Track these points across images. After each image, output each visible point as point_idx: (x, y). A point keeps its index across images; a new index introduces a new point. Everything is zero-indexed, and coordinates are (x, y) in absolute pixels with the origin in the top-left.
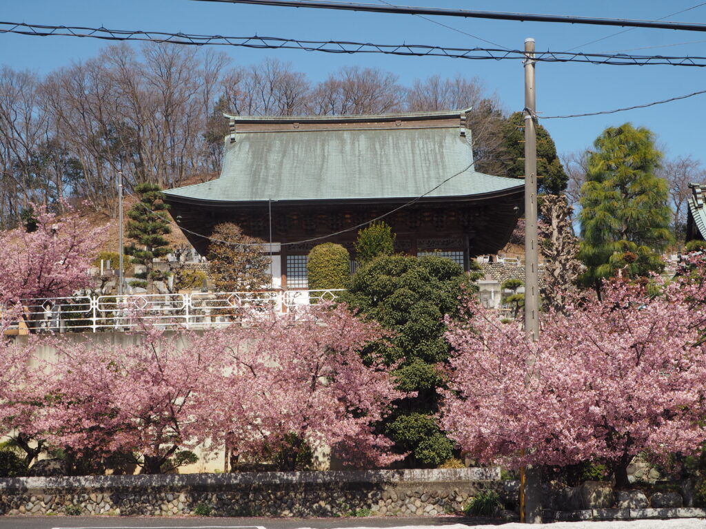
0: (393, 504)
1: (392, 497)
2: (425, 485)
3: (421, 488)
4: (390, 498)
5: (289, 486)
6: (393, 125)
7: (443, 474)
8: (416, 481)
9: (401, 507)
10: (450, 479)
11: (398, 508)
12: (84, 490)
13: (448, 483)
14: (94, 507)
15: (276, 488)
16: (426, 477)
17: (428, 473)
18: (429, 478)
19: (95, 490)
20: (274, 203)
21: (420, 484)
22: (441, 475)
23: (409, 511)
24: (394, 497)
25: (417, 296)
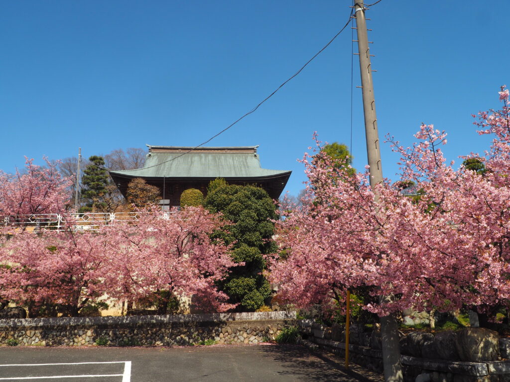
0: (229, 336)
1: (228, 331)
2: (249, 323)
3: (247, 325)
4: (227, 332)
5: (161, 324)
6: (224, 151)
7: (260, 315)
8: (244, 320)
9: (234, 338)
10: (265, 319)
11: (232, 339)
12: (24, 328)
13: (264, 321)
14: (28, 340)
15: (154, 325)
16: (250, 318)
17: (251, 315)
18: (251, 318)
19: (31, 328)
20: (166, 178)
21: (246, 322)
22: (259, 316)
23: (239, 341)
24: (230, 331)
25: (244, 207)
